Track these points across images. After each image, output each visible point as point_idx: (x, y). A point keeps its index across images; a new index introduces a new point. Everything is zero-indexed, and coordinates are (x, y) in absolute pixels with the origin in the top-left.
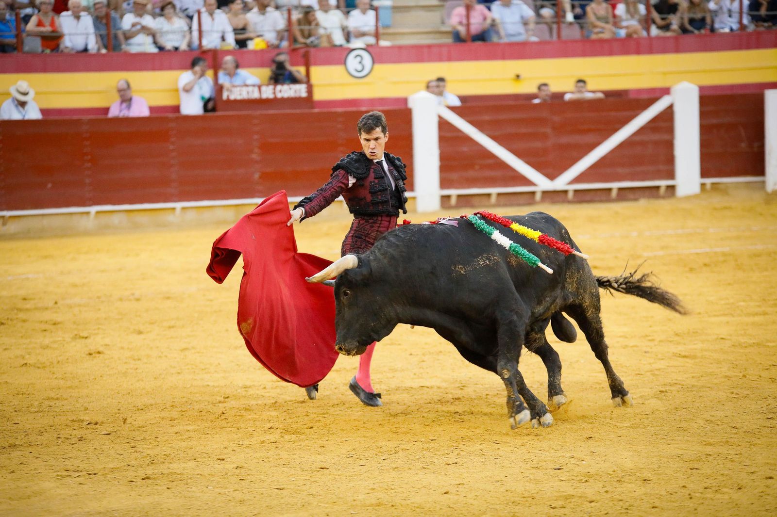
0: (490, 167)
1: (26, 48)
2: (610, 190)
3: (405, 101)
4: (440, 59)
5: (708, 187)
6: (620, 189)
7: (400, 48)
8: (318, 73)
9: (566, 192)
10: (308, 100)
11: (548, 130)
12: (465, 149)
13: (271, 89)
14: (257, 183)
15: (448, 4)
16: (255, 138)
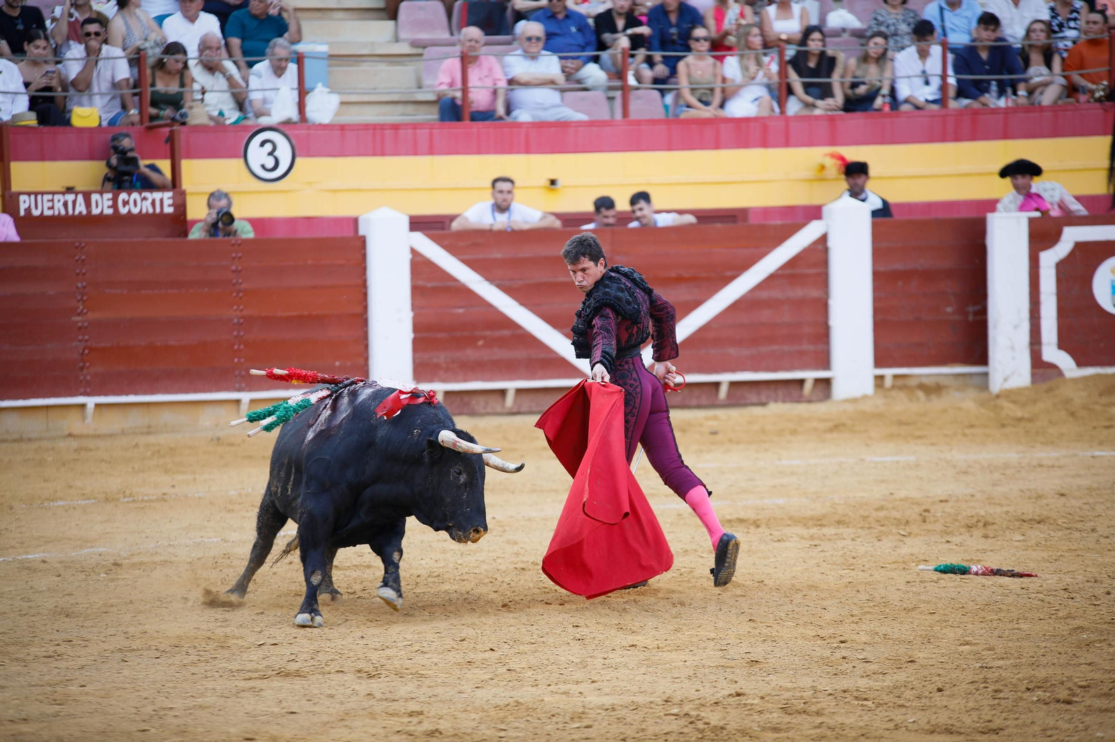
0: (501, 343)
2: (717, 385)
4: (414, 150)
5: (888, 382)
6: (733, 384)
7: (345, 128)
8: (195, 172)
10: (178, 218)
12: (460, 310)
13: (108, 200)
14: (82, 369)
15: (430, 52)
16: (80, 285)
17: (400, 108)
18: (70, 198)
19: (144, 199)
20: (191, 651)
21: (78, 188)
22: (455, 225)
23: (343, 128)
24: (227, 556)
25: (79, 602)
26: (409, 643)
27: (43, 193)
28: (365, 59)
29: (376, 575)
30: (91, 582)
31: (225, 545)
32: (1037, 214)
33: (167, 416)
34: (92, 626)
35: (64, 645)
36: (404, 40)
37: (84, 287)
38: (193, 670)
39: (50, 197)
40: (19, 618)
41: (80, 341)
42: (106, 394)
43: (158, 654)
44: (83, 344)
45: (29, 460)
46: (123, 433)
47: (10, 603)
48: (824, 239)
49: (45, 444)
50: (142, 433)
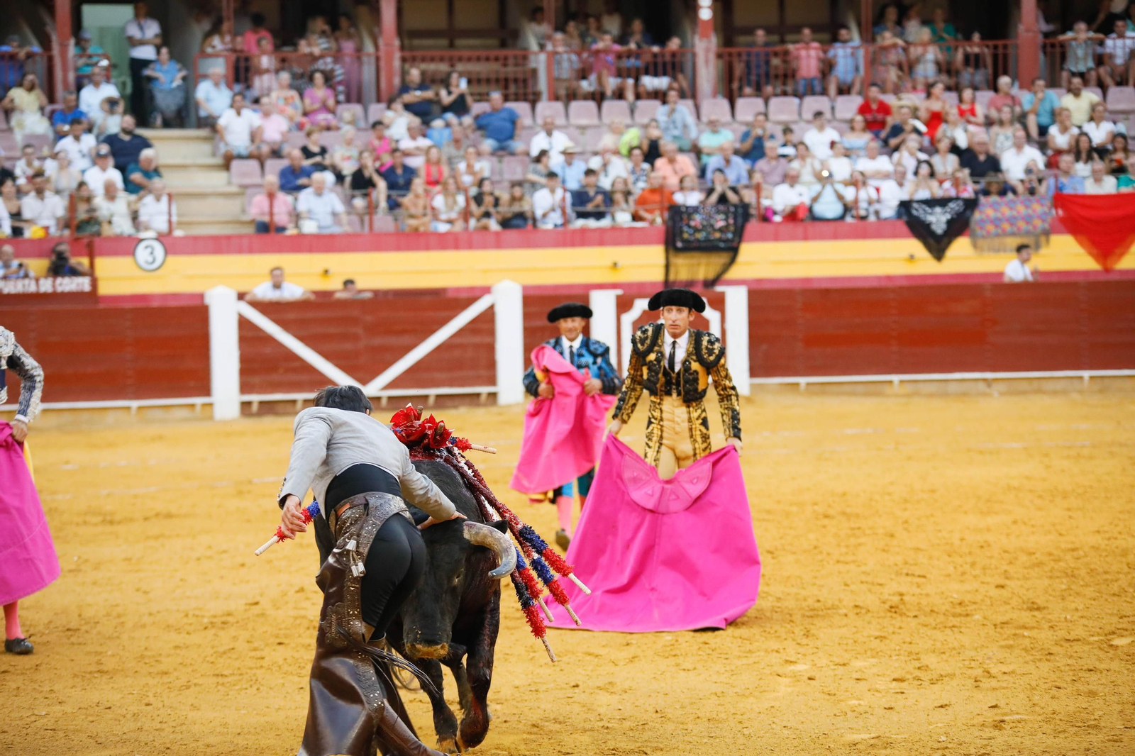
0: (294, 370)
2: (426, 397)
3: (201, 296)
4: (240, 250)
6: (438, 397)
7: (196, 239)
8: (104, 265)
9: (378, 399)
10: (93, 295)
11: (359, 331)
12: (268, 350)
15: (249, 191)
17: (231, 226)
28: (210, 195)
32: (619, 292)
36: (234, 184)
48: (492, 307)
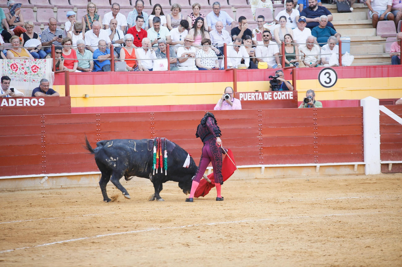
1: (117, 69)
4: (382, 75)
8: (300, 84)
10: (294, 101)
13: (270, 95)
14: (260, 154)
16: (260, 125)
17: (377, 60)
18: (257, 94)
19: (283, 94)
20: (299, 257)
21: (260, 91)
22: (397, 103)
23: (355, 67)
24: (312, 223)
25: (260, 238)
26: (380, 256)
27: (247, 93)
28: (364, 42)
29: (367, 231)
30: (264, 231)
31: (311, 218)
33: (290, 172)
34: (264, 247)
35: (255, 253)
36: (379, 35)
37: (261, 126)
38: (301, 264)
39: (250, 94)
40: (239, 243)
41: (260, 145)
42: (268, 164)
43: (288, 258)
44: (261, 146)
45: (242, 187)
46: (275, 178)
47: (236, 237)
49: (248, 181)
50: (281, 178)
